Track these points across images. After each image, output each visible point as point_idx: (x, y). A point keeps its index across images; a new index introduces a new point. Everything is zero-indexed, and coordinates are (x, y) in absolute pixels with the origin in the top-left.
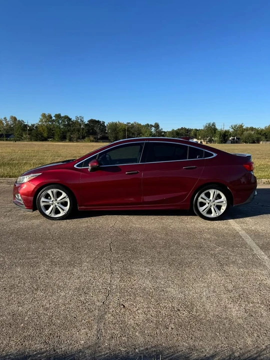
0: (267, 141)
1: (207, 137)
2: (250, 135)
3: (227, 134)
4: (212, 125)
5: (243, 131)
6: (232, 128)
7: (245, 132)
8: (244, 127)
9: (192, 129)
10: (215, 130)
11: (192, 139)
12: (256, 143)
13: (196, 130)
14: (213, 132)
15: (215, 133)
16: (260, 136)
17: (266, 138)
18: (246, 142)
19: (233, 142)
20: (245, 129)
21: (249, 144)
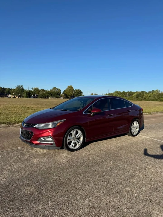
0: (52, 97)
1: (18, 94)
2: (43, 94)
3: (30, 92)
4: (21, 87)
5: (39, 92)
6: (33, 89)
7: (40, 92)
8: (39, 89)
9: (6, 89)
10: (23, 89)
11: (8, 94)
12: (46, 98)
13: (9, 89)
14: (22, 91)
15: (23, 92)
16: (48, 94)
17: (52, 96)
18: (41, 98)
19: (34, 97)
20: (40, 90)
21: (43, 99)
